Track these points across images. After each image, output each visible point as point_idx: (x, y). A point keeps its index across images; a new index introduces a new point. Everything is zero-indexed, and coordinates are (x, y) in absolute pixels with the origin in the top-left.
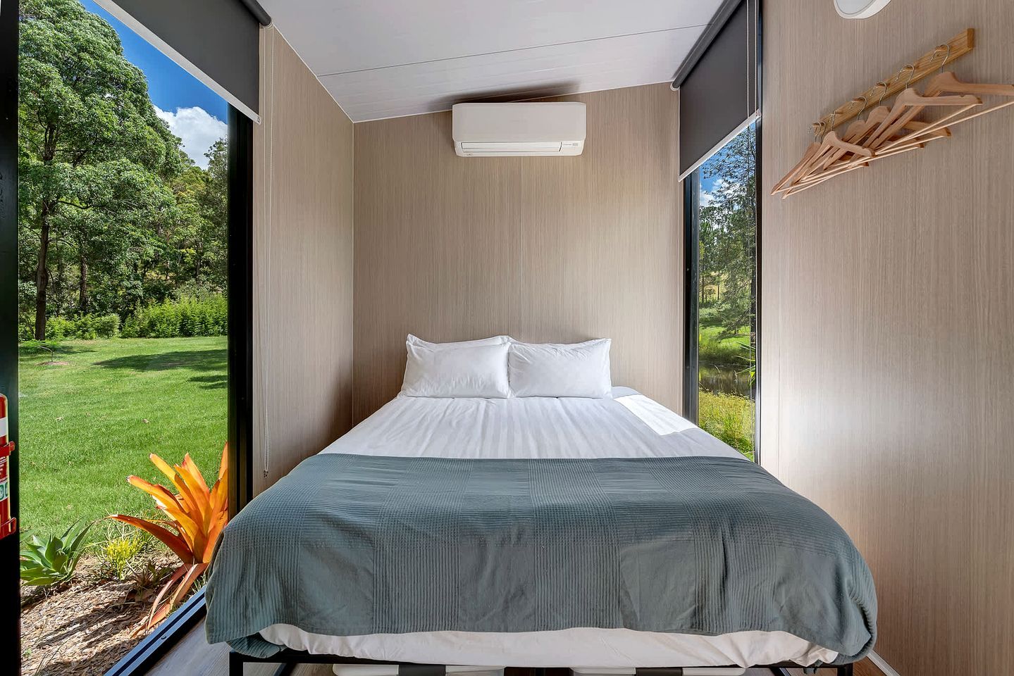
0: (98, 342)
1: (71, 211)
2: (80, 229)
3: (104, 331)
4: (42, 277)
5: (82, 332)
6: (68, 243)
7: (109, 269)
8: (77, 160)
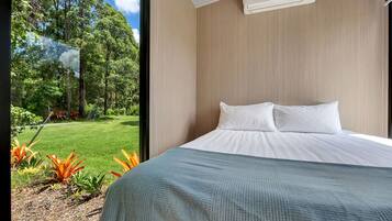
0: (119, 117)
1: (112, 75)
2: (115, 80)
3: (122, 113)
4: (106, 97)
5: (116, 114)
6: (112, 86)
7: (123, 93)
8: (115, 59)
